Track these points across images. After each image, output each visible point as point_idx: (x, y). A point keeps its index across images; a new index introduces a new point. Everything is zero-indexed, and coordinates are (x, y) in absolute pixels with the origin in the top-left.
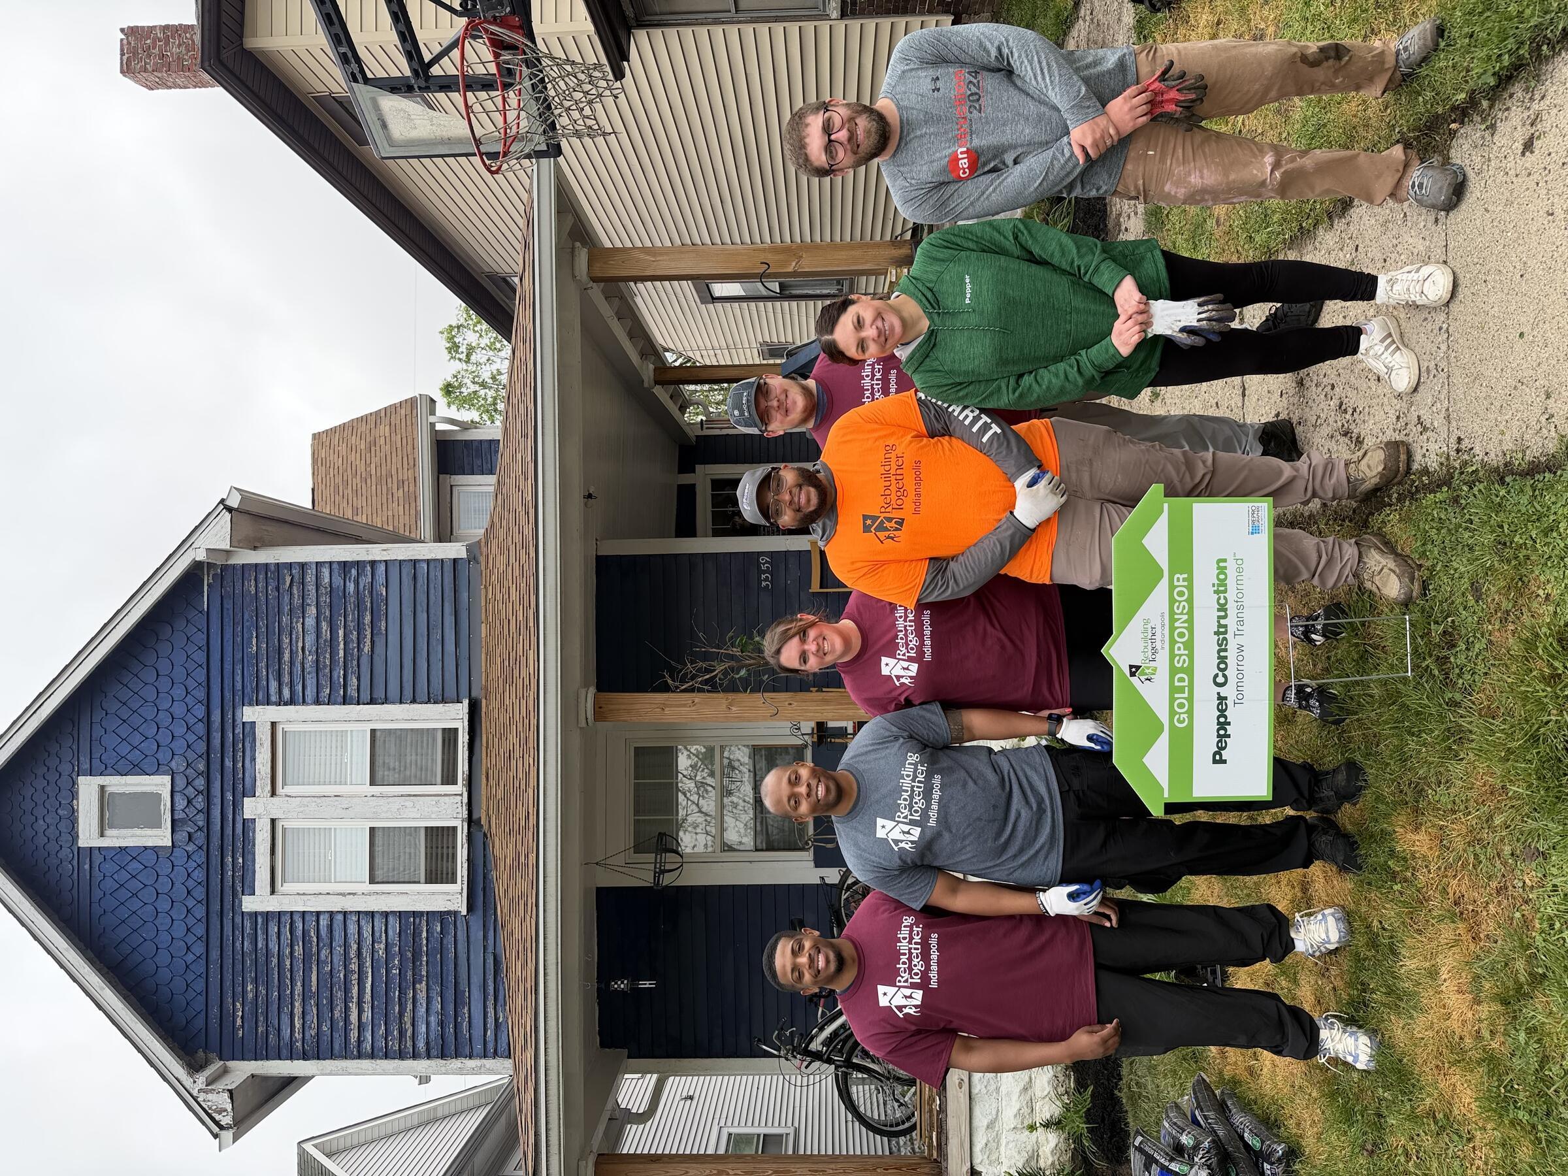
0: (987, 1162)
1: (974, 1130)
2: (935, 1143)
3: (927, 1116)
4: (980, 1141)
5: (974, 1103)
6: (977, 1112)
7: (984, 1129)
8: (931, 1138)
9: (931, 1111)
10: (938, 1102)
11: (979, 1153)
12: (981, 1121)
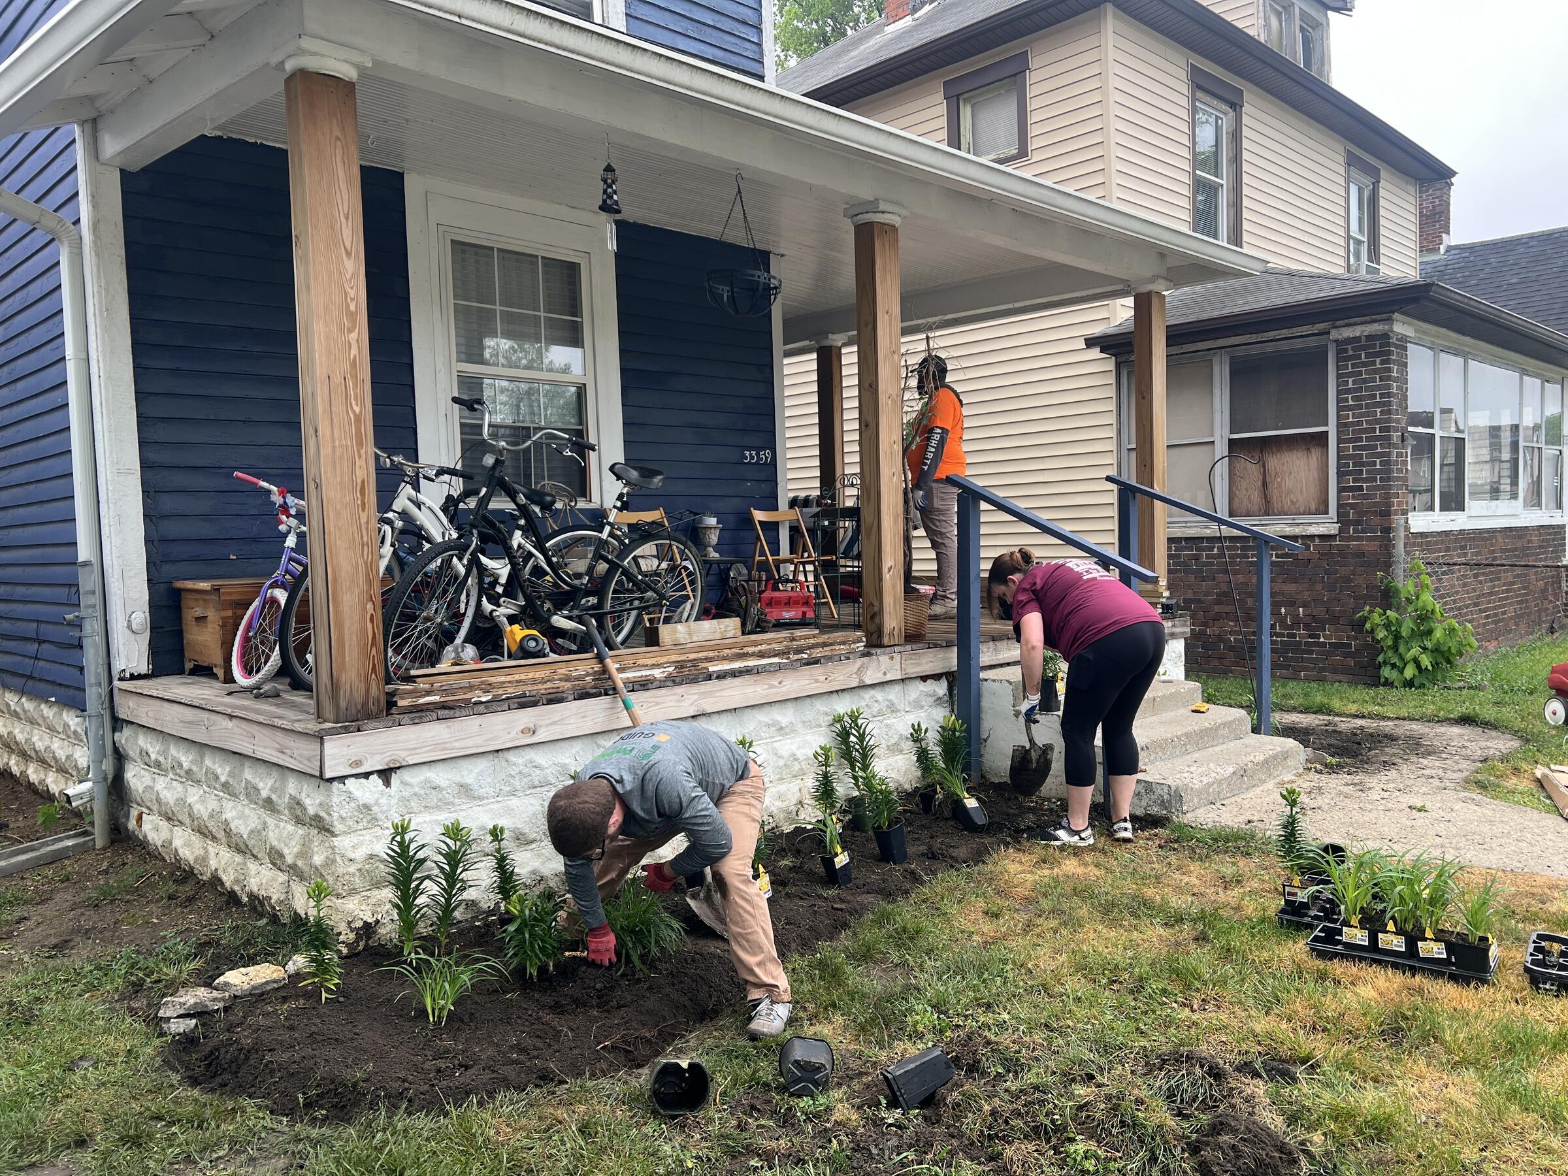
0: (405, 794)
1: (453, 764)
2: (422, 701)
3: (464, 683)
4: (440, 776)
5: (491, 757)
6: (483, 764)
7: (458, 779)
8: (428, 693)
9: (471, 688)
10: (484, 699)
11: (422, 778)
12: (470, 773)
